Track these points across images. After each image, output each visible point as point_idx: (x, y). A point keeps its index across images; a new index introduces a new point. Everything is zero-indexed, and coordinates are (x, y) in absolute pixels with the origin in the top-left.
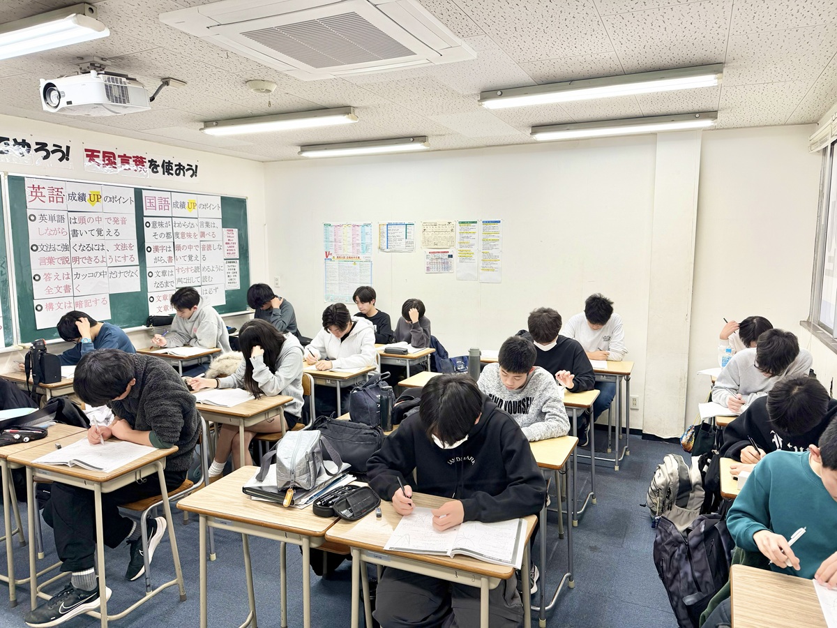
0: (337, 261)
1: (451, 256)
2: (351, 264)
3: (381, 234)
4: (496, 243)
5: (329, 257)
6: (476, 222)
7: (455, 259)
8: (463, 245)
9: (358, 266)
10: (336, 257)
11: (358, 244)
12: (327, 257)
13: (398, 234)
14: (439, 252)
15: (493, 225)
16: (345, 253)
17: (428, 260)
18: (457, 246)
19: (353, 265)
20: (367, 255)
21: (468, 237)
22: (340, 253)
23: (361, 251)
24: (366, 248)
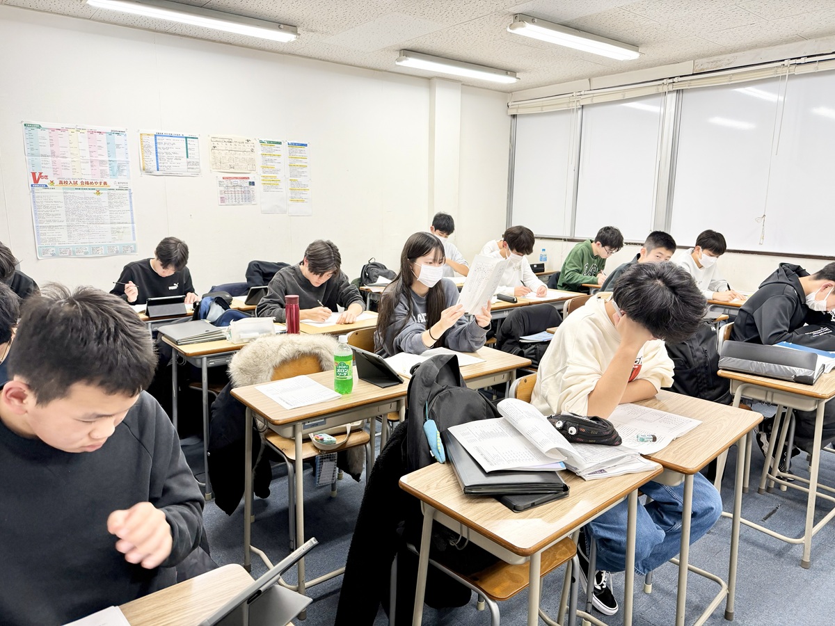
0: (59, 190)
1: (253, 184)
2: (90, 193)
3: (144, 148)
4: (304, 170)
5: (41, 181)
6: (280, 143)
7: (258, 187)
8: (267, 169)
9: (104, 196)
10: (57, 182)
11: (102, 162)
12: (36, 181)
13: (174, 150)
14: (236, 178)
15: (299, 148)
16: (76, 176)
17: (222, 189)
18: (259, 170)
19: (95, 196)
20: (121, 179)
21: (272, 161)
22: (66, 175)
23: (109, 172)
24: (119, 169)
